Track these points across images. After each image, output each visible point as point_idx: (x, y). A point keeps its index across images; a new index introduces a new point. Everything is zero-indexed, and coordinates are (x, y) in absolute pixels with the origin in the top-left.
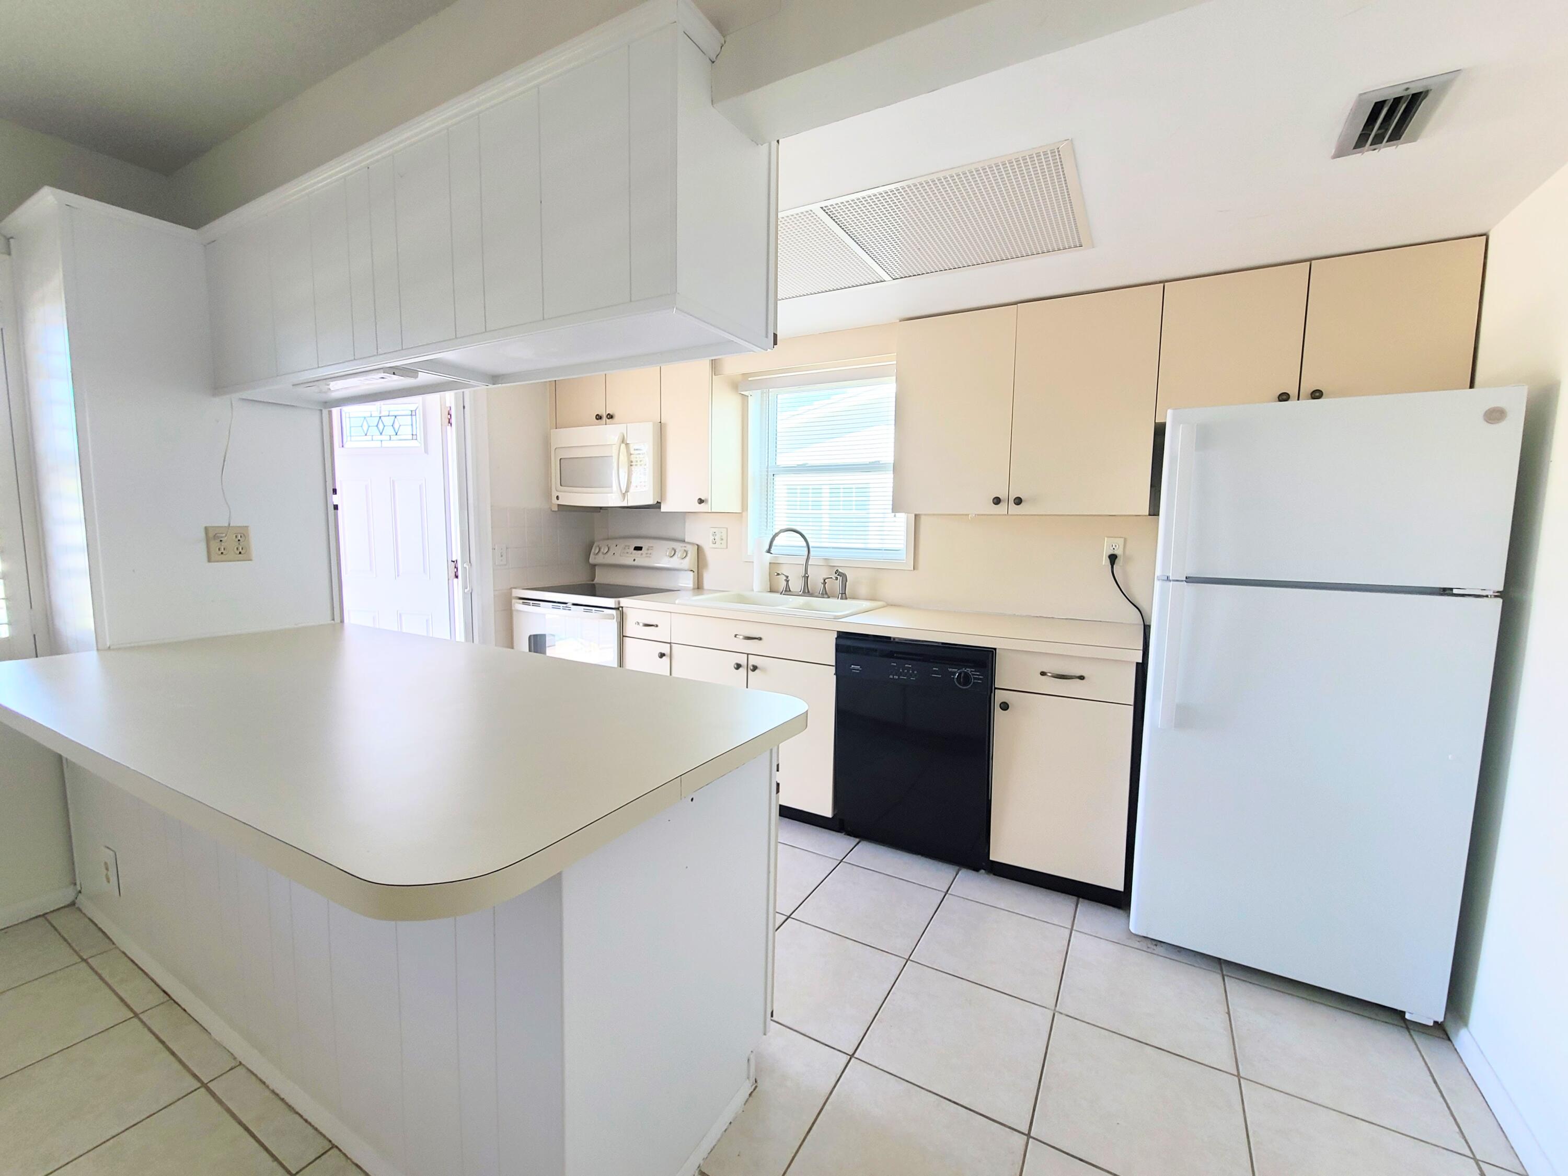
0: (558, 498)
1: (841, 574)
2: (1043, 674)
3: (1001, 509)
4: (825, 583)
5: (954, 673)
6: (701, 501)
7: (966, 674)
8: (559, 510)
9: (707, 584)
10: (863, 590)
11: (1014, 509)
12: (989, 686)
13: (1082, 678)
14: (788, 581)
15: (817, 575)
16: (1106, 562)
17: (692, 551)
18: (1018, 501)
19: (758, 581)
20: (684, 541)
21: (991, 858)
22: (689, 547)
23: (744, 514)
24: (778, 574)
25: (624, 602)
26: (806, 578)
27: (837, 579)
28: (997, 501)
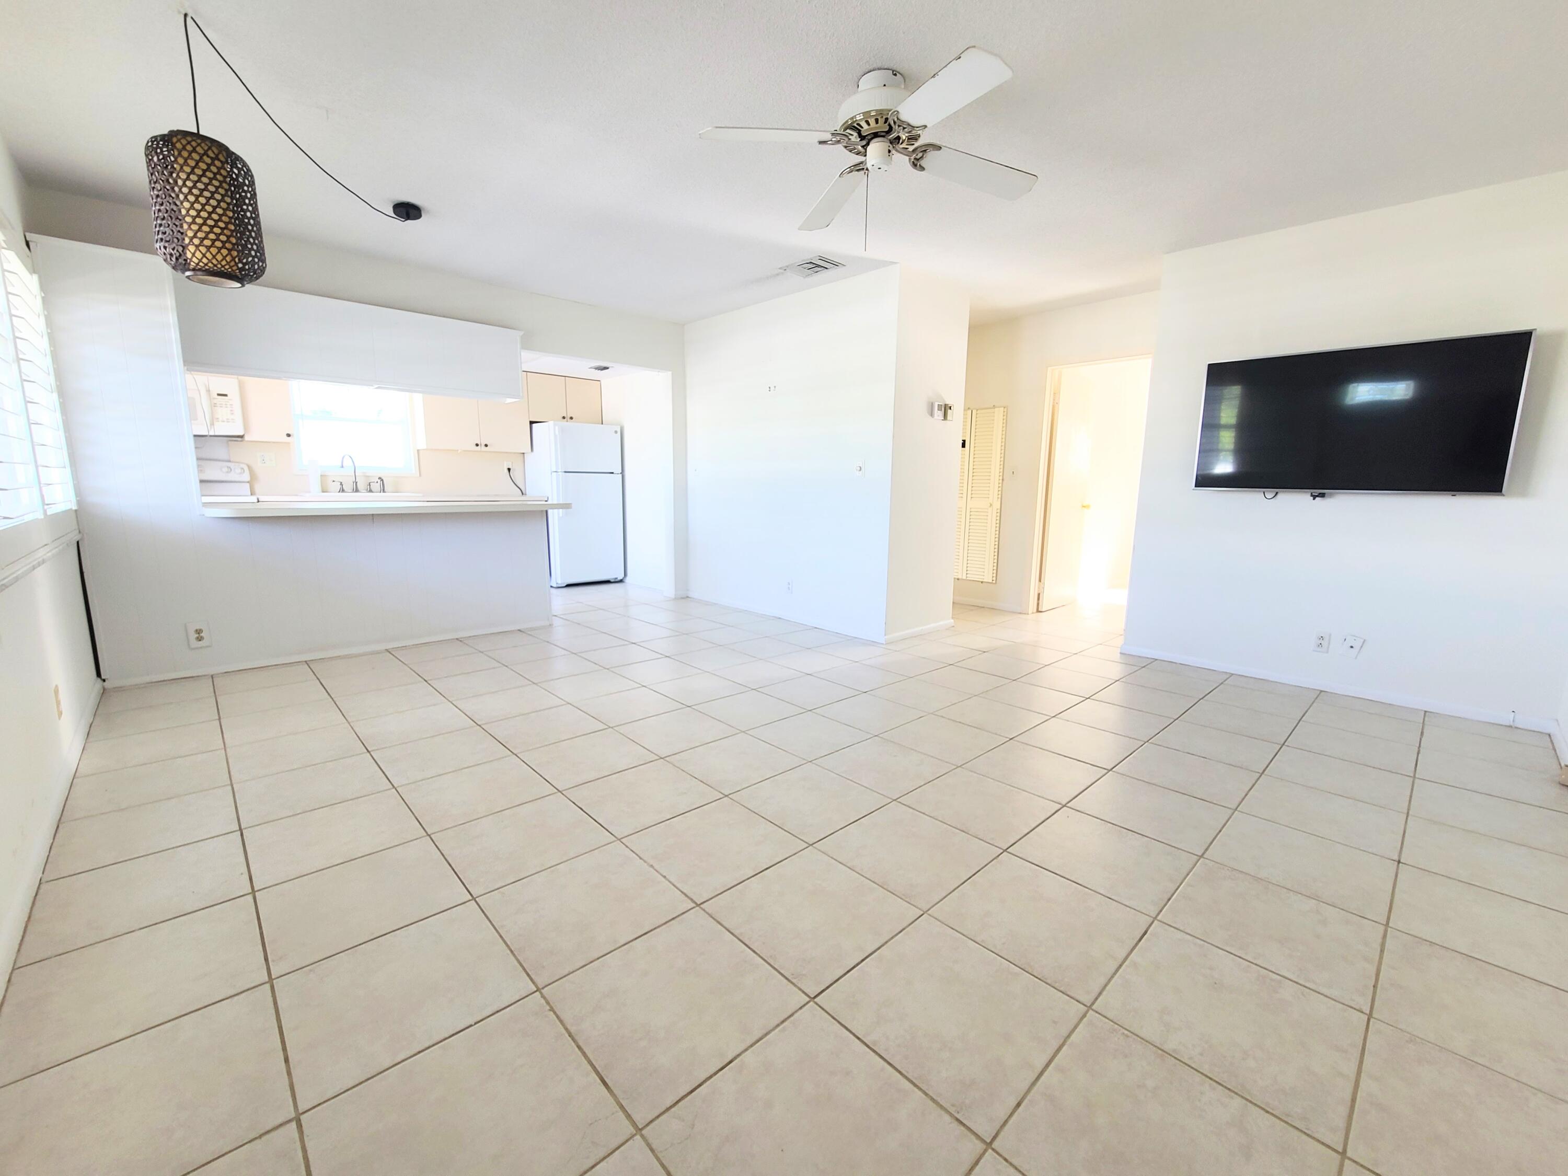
1: (382, 479)
3: (479, 448)
4: (370, 485)
6: (289, 435)
9: (257, 491)
10: (390, 488)
11: (484, 448)
14: (341, 485)
17: (249, 469)
18: (487, 445)
22: (247, 467)
24: (333, 481)
26: (356, 482)
27: (378, 482)
28: (477, 445)
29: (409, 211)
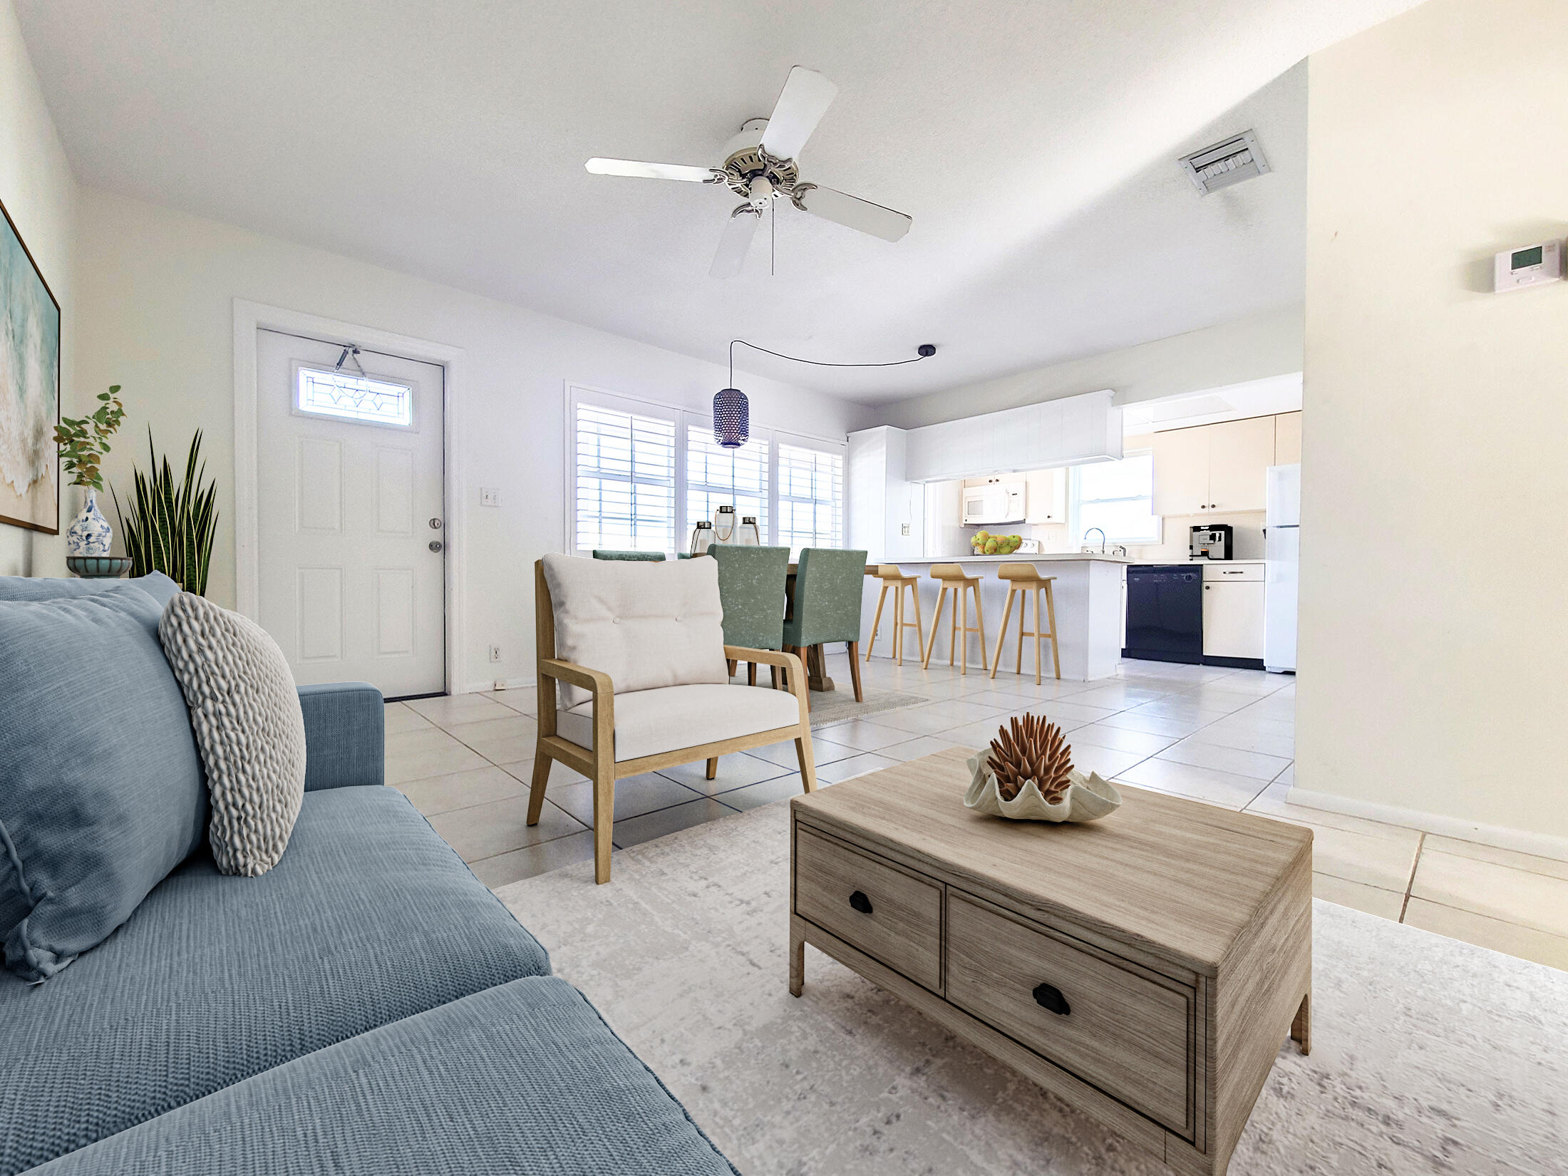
0: (967, 519)
1: (1123, 548)
2: (1225, 573)
3: (1205, 510)
4: (1114, 553)
5: (1183, 577)
6: (1049, 517)
7: (1190, 576)
8: (965, 526)
10: (1134, 556)
11: (1212, 510)
12: (1200, 580)
13: (1242, 572)
15: (1109, 551)
17: (1036, 544)
18: (1213, 506)
20: (1030, 539)
21: (1204, 654)
22: (1035, 542)
23: (1067, 521)
26: (1103, 551)
27: (1120, 550)
28: (1203, 507)
29: (927, 350)
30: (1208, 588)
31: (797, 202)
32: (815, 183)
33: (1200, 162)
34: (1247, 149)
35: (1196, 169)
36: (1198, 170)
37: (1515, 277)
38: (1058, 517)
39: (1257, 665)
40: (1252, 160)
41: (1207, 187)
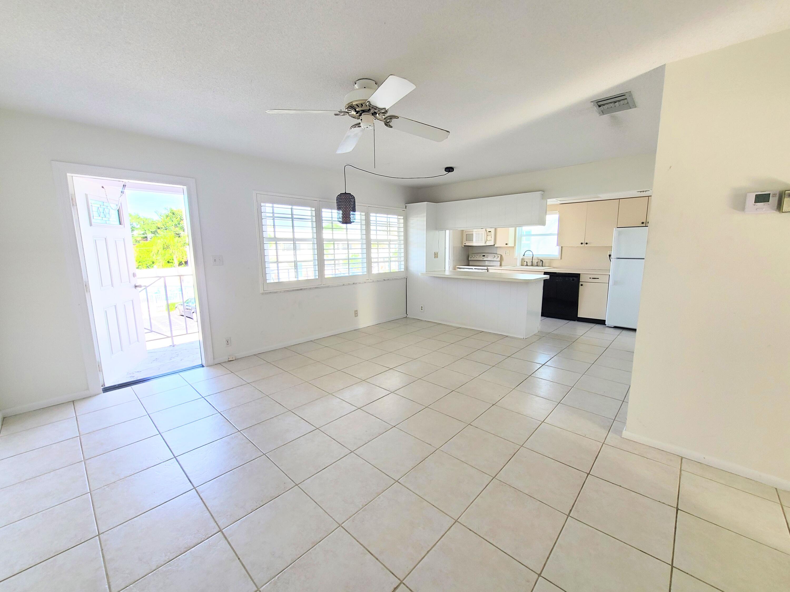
0: (465, 244)
1: (542, 261)
2: (590, 278)
3: (583, 245)
4: (537, 263)
5: (571, 279)
6: (506, 244)
7: (574, 279)
8: (464, 247)
9: (503, 264)
10: (547, 265)
11: (586, 245)
12: (579, 281)
13: (598, 278)
14: (527, 263)
15: (535, 262)
16: (608, 256)
17: (499, 256)
18: (587, 244)
19: (519, 263)
20: (497, 254)
21: (578, 316)
22: (499, 255)
23: (515, 247)
24: (524, 261)
25: (489, 268)
26: (532, 262)
27: (540, 262)
28: (582, 244)
29: (449, 169)
30: (582, 285)
31: (387, 124)
32: (396, 115)
33: (600, 103)
34: (626, 99)
35: (599, 106)
36: (600, 106)
37: (756, 207)
38: (511, 244)
39: (602, 322)
40: (628, 103)
41: (603, 113)
